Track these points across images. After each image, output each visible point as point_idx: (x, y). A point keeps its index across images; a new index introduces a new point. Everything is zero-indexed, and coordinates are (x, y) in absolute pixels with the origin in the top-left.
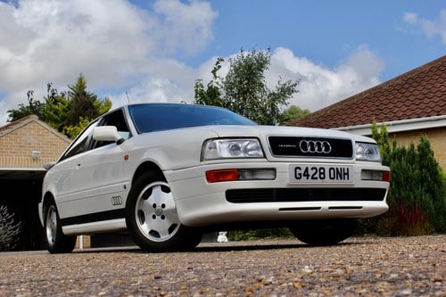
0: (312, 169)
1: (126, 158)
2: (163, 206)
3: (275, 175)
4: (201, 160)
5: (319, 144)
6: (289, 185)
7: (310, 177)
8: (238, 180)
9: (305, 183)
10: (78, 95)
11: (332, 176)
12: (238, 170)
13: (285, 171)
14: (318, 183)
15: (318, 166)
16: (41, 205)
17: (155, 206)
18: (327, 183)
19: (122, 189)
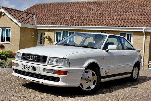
0: (26, 66)
3: (19, 66)
9: (24, 70)
11: (32, 69)
14: (27, 71)
18: (30, 71)
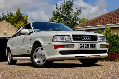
0: (85, 45)
1: (31, 39)
2: (42, 54)
3: (74, 46)
4: (53, 42)
5: (87, 37)
6: (78, 49)
7: (84, 47)
8: (63, 48)
9: (83, 49)
10: (18, 14)
12: (63, 45)
13: (77, 45)
15: (87, 44)
16: (6, 50)
17: (39, 54)
18: (90, 49)
19: (30, 48)
